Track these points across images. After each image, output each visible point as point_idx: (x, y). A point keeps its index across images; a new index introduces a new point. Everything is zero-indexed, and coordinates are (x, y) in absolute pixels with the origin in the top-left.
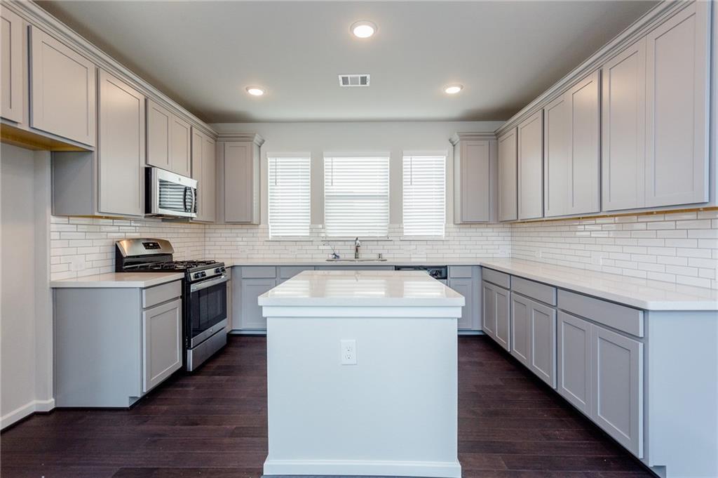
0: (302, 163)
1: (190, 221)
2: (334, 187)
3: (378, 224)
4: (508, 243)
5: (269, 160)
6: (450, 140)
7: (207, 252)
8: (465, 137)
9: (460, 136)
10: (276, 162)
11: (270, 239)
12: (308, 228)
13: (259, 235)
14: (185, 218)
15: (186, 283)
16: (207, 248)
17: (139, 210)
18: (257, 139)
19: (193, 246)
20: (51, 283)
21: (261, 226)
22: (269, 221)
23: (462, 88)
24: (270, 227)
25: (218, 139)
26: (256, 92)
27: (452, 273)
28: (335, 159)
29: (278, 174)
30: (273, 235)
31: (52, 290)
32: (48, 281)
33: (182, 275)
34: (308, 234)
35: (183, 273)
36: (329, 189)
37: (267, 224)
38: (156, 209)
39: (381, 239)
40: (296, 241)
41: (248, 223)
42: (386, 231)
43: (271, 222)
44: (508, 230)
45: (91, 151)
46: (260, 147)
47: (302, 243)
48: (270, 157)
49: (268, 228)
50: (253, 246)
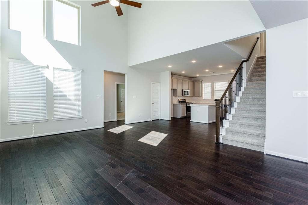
0: (210, 84)
2: (216, 89)
10: (205, 84)
11: (204, 99)
12: (211, 97)
15: (187, 105)
16: (192, 101)
17: (181, 96)
18: (201, 81)
21: (202, 97)
25: (194, 81)
28: (216, 83)
29: (205, 87)
38: (183, 95)
41: (199, 96)
45: (177, 89)
47: (210, 100)
50: (200, 100)
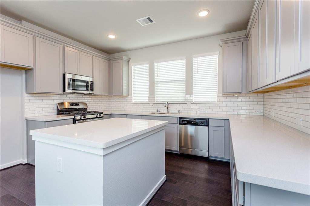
0: (145, 67)
1: (93, 95)
2: (158, 77)
3: (180, 95)
4: (261, 106)
5: (133, 67)
6: (220, 45)
7: (111, 107)
8: (225, 42)
9: (222, 42)
10: (135, 68)
11: (133, 102)
12: (148, 97)
13: (129, 101)
14: (90, 94)
15: (75, 121)
16: (111, 106)
17: (60, 91)
19: (103, 105)
20: (25, 118)
21: (129, 97)
22: (133, 94)
23: (209, 11)
24: (133, 97)
25: (111, 60)
26: (112, 37)
27: (211, 123)
28: (159, 64)
29: (136, 73)
30: (135, 100)
31: (26, 121)
32: (24, 118)
33: (73, 117)
34: (148, 100)
35: (74, 116)
36: (156, 79)
37: (132, 96)
38: (67, 90)
39: (181, 103)
40: (143, 103)
41: (121, 96)
42: (184, 99)
43: (133, 95)
44: (261, 97)
45: (33, 69)
46: (129, 62)
47: (145, 104)
48: (133, 65)
49: (132, 98)
50: (127, 105)
